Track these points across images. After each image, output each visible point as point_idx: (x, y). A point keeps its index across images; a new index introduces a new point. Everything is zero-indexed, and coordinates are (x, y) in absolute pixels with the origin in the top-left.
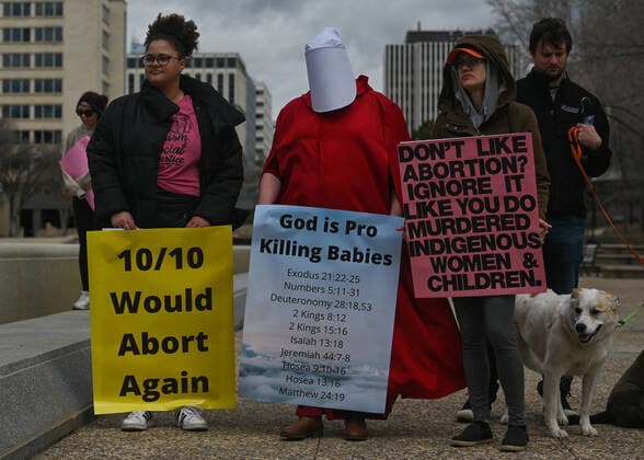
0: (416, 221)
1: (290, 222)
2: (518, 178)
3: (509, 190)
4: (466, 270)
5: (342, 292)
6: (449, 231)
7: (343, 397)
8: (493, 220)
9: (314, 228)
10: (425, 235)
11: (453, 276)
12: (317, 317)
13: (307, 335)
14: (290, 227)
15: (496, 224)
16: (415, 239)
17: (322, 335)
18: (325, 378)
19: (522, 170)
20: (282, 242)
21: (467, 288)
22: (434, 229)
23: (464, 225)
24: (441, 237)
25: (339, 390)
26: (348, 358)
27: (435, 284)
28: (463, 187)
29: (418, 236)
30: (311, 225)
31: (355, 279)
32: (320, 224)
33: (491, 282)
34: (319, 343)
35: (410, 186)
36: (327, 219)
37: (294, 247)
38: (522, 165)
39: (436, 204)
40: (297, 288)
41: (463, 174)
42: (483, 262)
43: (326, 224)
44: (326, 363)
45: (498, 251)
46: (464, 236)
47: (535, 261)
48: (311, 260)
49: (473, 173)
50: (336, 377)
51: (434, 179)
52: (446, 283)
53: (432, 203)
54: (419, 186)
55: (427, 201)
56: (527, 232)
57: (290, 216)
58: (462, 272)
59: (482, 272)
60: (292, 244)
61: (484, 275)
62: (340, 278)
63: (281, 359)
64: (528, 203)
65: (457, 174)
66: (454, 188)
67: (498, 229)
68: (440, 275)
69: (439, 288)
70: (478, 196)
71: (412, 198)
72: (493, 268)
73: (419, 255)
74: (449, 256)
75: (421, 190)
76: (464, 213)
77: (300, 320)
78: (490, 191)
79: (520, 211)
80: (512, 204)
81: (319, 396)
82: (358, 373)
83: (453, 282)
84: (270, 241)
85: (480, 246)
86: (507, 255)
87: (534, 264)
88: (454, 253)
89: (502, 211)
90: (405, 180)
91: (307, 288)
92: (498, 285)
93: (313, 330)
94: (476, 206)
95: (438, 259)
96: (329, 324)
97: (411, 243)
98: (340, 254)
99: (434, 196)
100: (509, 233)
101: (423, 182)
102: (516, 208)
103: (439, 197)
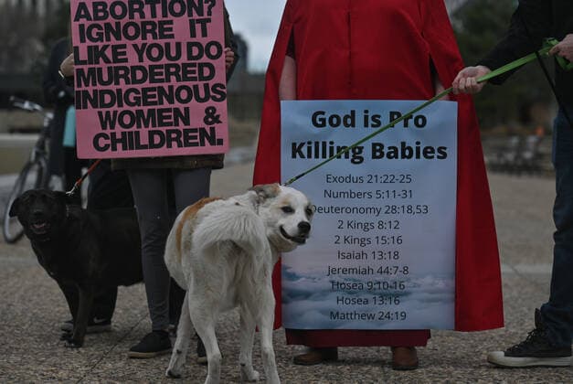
0: (86, 68)
1: (323, 120)
2: (204, 23)
3: (193, 35)
4: (139, 126)
5: (391, 195)
6: (122, 81)
7: (404, 315)
8: (172, 70)
9: (353, 125)
10: (94, 84)
11: (123, 134)
12: (366, 227)
13: (356, 248)
14: (324, 125)
15: (176, 74)
16: (84, 88)
17: (374, 246)
18: (382, 296)
19: (210, 13)
20: (317, 143)
21: (140, 147)
22: (105, 78)
23: (139, 75)
24: (113, 87)
25: (399, 308)
26: (406, 270)
27: (102, 142)
28: (142, 30)
29: (87, 85)
30: (349, 121)
31: (407, 178)
32: (359, 119)
33: (166, 140)
34: (370, 256)
35: (82, 26)
36: (366, 111)
37: (332, 149)
38: (210, 8)
39: (109, 49)
40: (339, 195)
41: (142, 16)
42: (159, 117)
43: (366, 118)
44: (380, 278)
45: (177, 104)
46: (139, 87)
47: (218, 116)
48: (353, 161)
49: (154, 15)
50: (394, 293)
51: (110, 19)
52: (115, 141)
53: (105, 47)
54: (91, 27)
55: (100, 44)
56: (211, 83)
57: (323, 113)
58: (134, 129)
59: (157, 128)
60: (328, 145)
61: (160, 133)
62: (389, 179)
63: (328, 279)
64: (214, 51)
65: (137, 15)
66: (131, 31)
67: (178, 80)
68: (108, 131)
69: (106, 147)
70: (158, 41)
71: (83, 40)
72: (170, 124)
73: (85, 107)
74: (120, 110)
75: (95, 31)
76: (141, 60)
77: (346, 232)
78: (172, 36)
79: (205, 59)
80: (195, 51)
81: (377, 316)
82: (419, 286)
83: (123, 140)
84: (302, 145)
85: (156, 99)
86: (187, 110)
87: (217, 120)
88: (126, 107)
89: (184, 59)
90: (77, 20)
91: (350, 195)
92: (174, 144)
93: (362, 242)
94: (155, 53)
95: (108, 113)
96: (381, 233)
97: (78, 92)
98: (386, 150)
99: (108, 39)
100: (190, 84)
101: (97, 22)
102: (200, 56)
103: (114, 41)
